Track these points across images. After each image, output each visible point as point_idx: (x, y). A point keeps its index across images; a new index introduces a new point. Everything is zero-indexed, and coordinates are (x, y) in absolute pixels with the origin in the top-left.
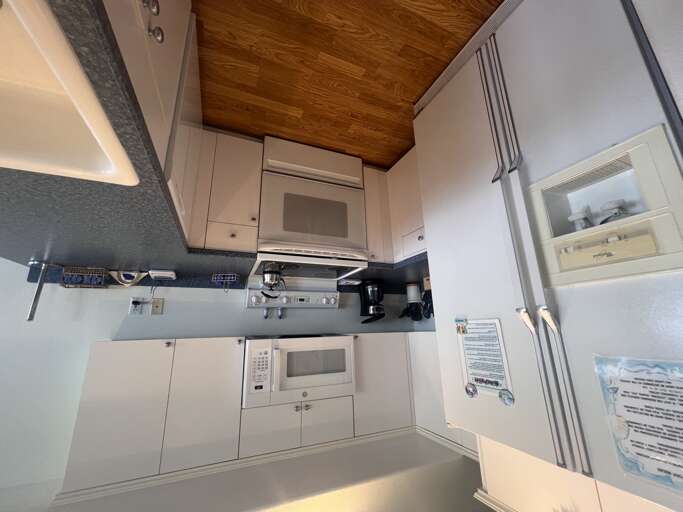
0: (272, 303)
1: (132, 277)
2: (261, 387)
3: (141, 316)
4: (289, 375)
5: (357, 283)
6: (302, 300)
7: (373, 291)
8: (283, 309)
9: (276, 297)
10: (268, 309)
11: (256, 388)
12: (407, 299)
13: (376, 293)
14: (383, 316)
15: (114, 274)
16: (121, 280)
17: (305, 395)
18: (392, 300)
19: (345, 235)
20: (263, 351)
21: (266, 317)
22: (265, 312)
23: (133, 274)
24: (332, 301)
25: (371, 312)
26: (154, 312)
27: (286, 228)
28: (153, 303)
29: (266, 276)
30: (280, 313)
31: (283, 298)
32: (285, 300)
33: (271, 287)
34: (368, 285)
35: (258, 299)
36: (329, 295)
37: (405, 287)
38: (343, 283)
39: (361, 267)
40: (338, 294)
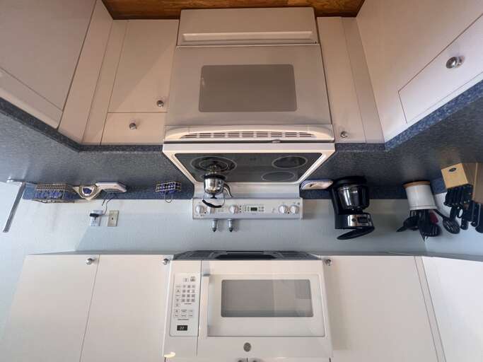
0: (219, 213)
1: (89, 191)
2: (185, 328)
3: (99, 228)
4: (225, 313)
5: (326, 185)
6: (255, 209)
7: (352, 196)
8: (233, 221)
9: (220, 206)
10: (216, 220)
11: (179, 328)
12: (408, 205)
13: (356, 199)
14: (370, 229)
15: (77, 189)
16: (82, 194)
17: (247, 347)
18: (381, 207)
19: (292, 107)
20: (189, 276)
21: (215, 230)
22: (213, 223)
23: (90, 188)
24: (293, 210)
25: (351, 224)
26: (110, 225)
27: (203, 108)
28: (110, 215)
29: (206, 180)
30: (230, 225)
31: (229, 208)
32: (232, 210)
33: (214, 194)
34: (342, 185)
35: (202, 210)
36: (288, 203)
37: (404, 188)
38: (306, 186)
39: (327, 152)
40: (301, 200)
